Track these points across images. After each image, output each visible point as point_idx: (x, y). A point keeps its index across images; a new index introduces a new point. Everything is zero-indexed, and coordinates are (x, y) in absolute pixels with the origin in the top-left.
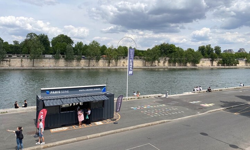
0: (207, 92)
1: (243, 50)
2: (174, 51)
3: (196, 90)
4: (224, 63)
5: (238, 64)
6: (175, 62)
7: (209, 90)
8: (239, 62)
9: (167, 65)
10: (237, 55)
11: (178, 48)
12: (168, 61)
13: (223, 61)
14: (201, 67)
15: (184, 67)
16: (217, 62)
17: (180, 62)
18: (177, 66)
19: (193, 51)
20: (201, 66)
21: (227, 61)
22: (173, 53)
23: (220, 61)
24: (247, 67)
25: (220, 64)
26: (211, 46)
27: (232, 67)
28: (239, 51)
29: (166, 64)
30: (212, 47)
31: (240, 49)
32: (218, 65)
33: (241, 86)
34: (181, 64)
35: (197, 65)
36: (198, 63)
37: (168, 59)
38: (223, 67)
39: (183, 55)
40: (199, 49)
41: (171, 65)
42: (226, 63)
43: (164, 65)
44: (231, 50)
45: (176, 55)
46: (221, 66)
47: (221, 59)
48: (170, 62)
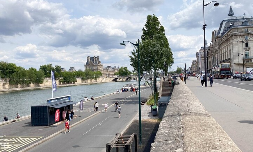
0: (91, 100)
1: (73, 68)
2: (16, 71)
3: (85, 100)
4: (65, 82)
5: (76, 81)
6: (17, 83)
7: (92, 99)
8: (77, 80)
9: (8, 88)
10: (74, 73)
11: (19, 68)
12: (8, 83)
13: (64, 79)
14: (45, 87)
15: (27, 88)
16: (59, 80)
17: (23, 83)
18: (20, 88)
19: (35, 71)
20: (45, 85)
21: (67, 79)
22: (15, 74)
23: (62, 80)
24: (84, 84)
25: (61, 83)
26: (52, 65)
27: (71, 85)
28: (70, 70)
29: (7, 86)
30: (53, 67)
31: (71, 68)
32: (60, 84)
33: (104, 95)
34: (24, 85)
35: (41, 85)
36: (42, 83)
37: (8, 80)
38: (65, 85)
39: (25, 76)
40: (40, 68)
41: (13, 87)
42: (67, 81)
43: (4, 88)
44: (63, 69)
45: (18, 75)
46: (62, 84)
47: (62, 78)
48: (11, 83)
